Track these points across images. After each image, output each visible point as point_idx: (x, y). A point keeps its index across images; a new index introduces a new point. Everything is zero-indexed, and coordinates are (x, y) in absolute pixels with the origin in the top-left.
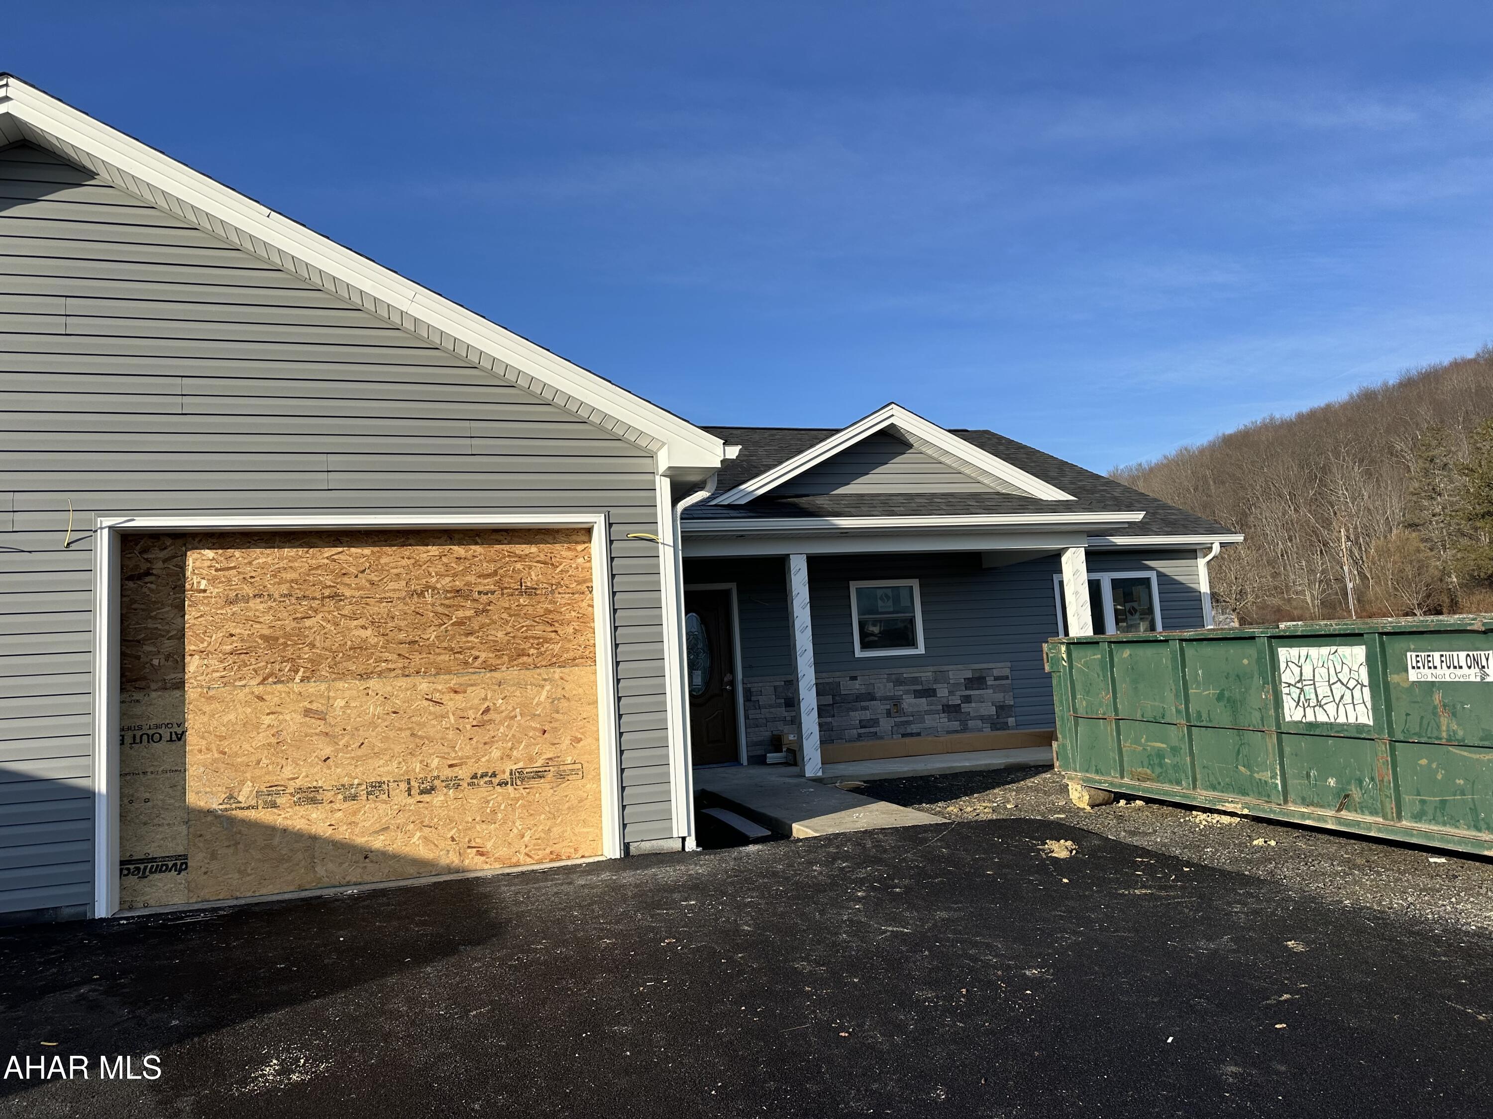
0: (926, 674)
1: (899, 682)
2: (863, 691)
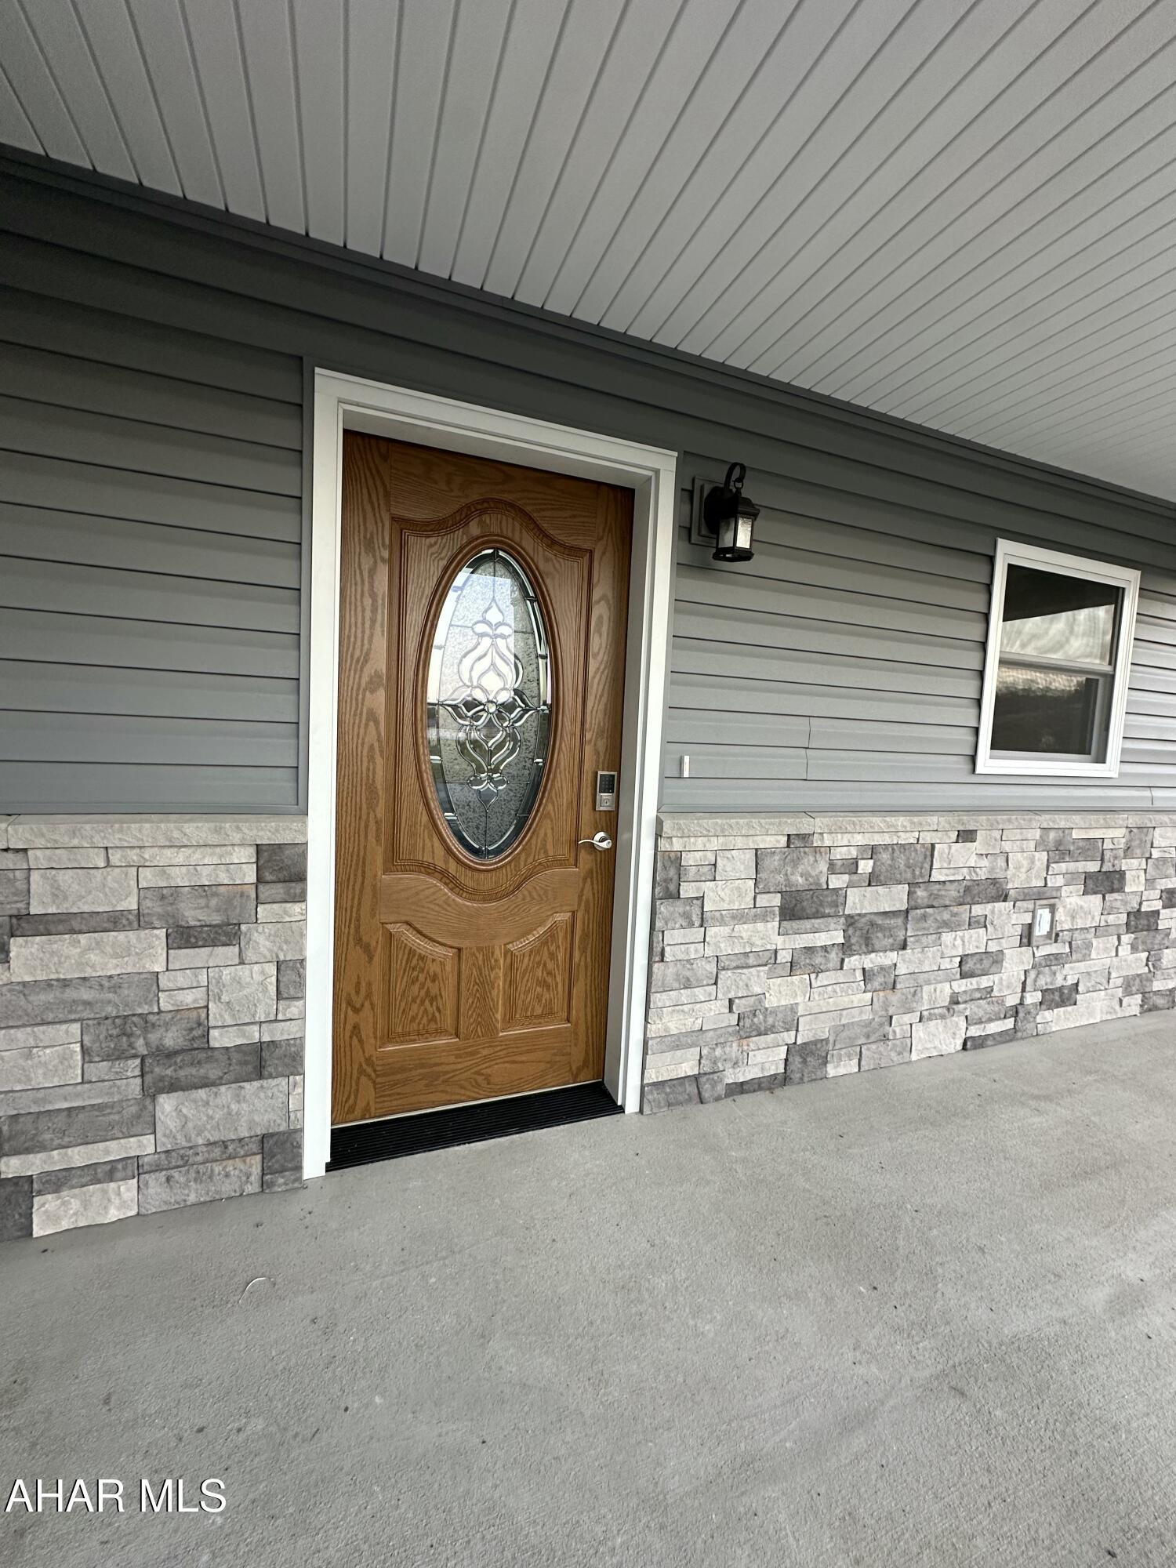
0: (1114, 834)
2: (983, 875)
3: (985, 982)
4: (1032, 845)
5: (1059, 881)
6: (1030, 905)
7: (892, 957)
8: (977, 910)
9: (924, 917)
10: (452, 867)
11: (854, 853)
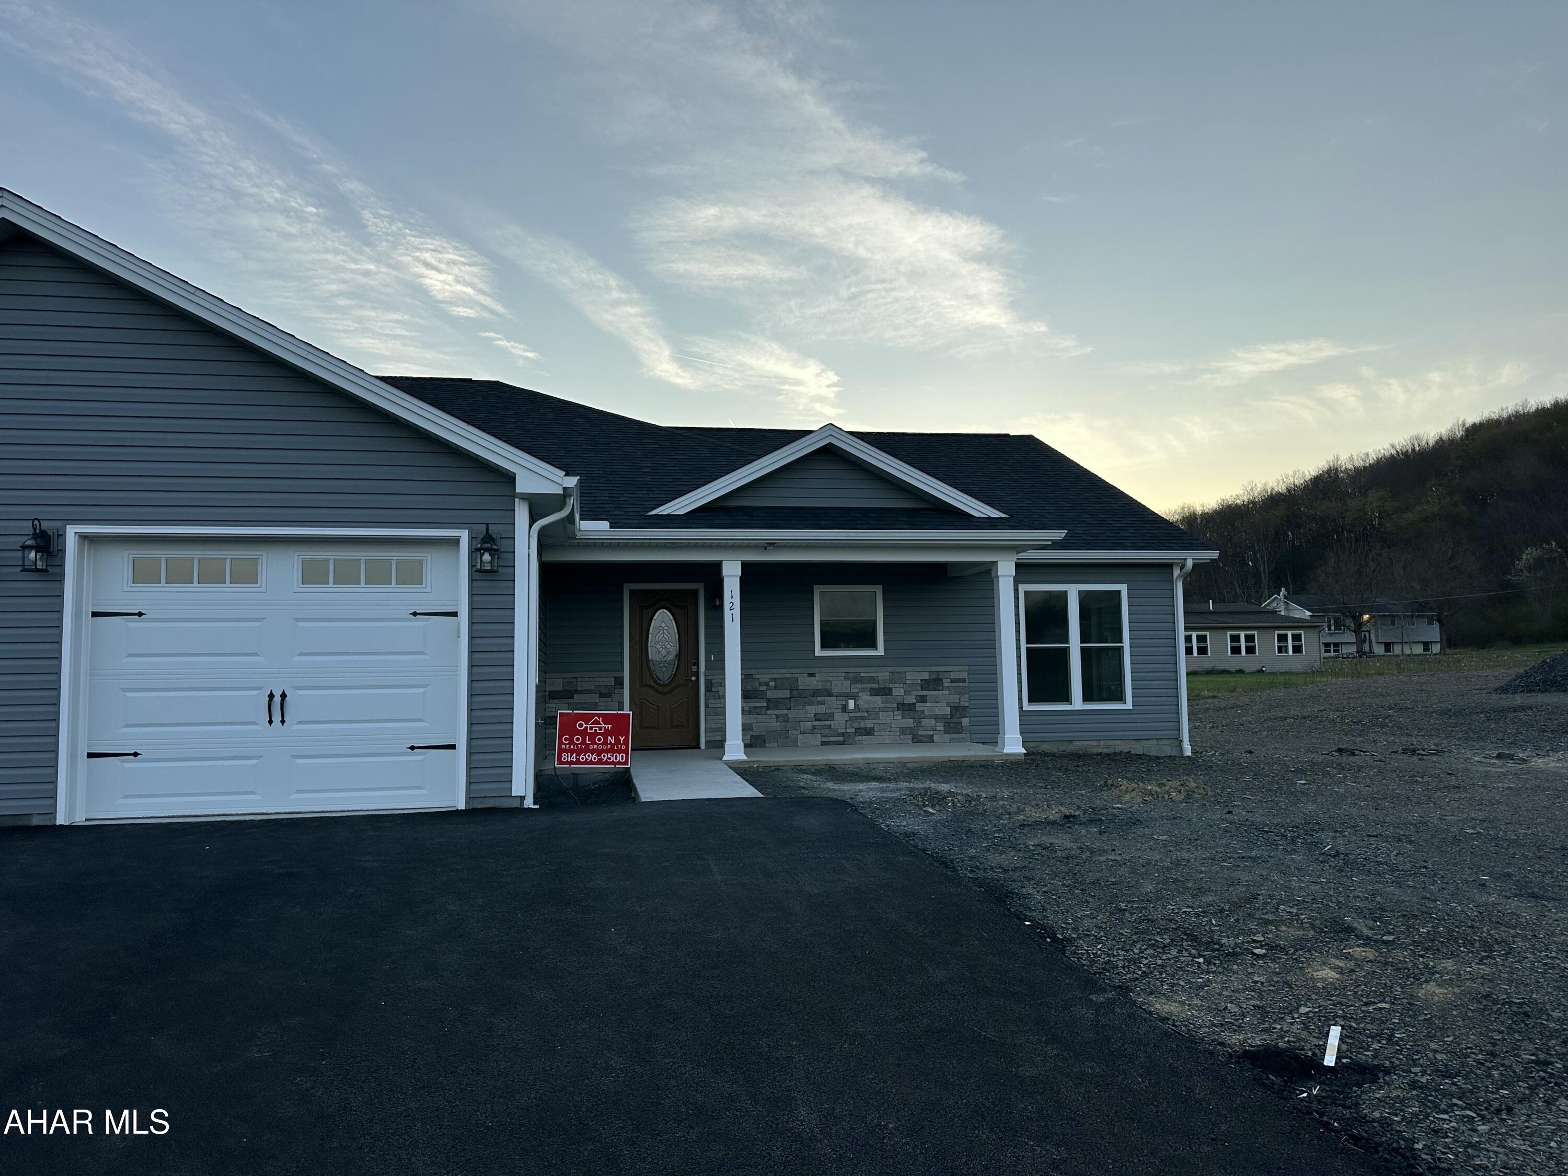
0: (883, 675)
1: (857, 680)
2: (820, 687)
3: (827, 723)
4: (842, 678)
5: (857, 690)
6: (844, 698)
7: (786, 712)
8: (819, 699)
9: (797, 700)
10: (656, 686)
11: (768, 680)
